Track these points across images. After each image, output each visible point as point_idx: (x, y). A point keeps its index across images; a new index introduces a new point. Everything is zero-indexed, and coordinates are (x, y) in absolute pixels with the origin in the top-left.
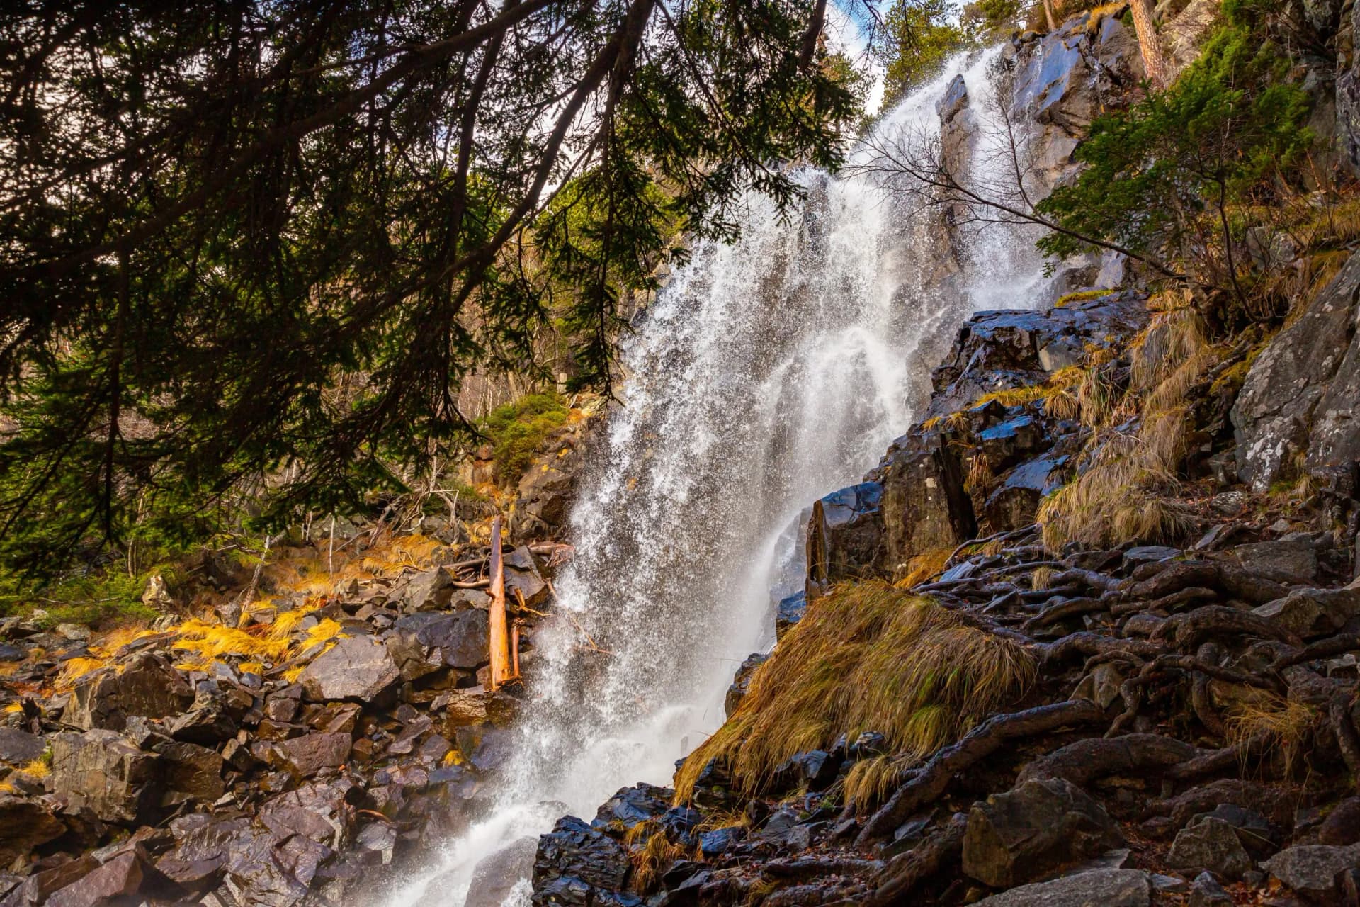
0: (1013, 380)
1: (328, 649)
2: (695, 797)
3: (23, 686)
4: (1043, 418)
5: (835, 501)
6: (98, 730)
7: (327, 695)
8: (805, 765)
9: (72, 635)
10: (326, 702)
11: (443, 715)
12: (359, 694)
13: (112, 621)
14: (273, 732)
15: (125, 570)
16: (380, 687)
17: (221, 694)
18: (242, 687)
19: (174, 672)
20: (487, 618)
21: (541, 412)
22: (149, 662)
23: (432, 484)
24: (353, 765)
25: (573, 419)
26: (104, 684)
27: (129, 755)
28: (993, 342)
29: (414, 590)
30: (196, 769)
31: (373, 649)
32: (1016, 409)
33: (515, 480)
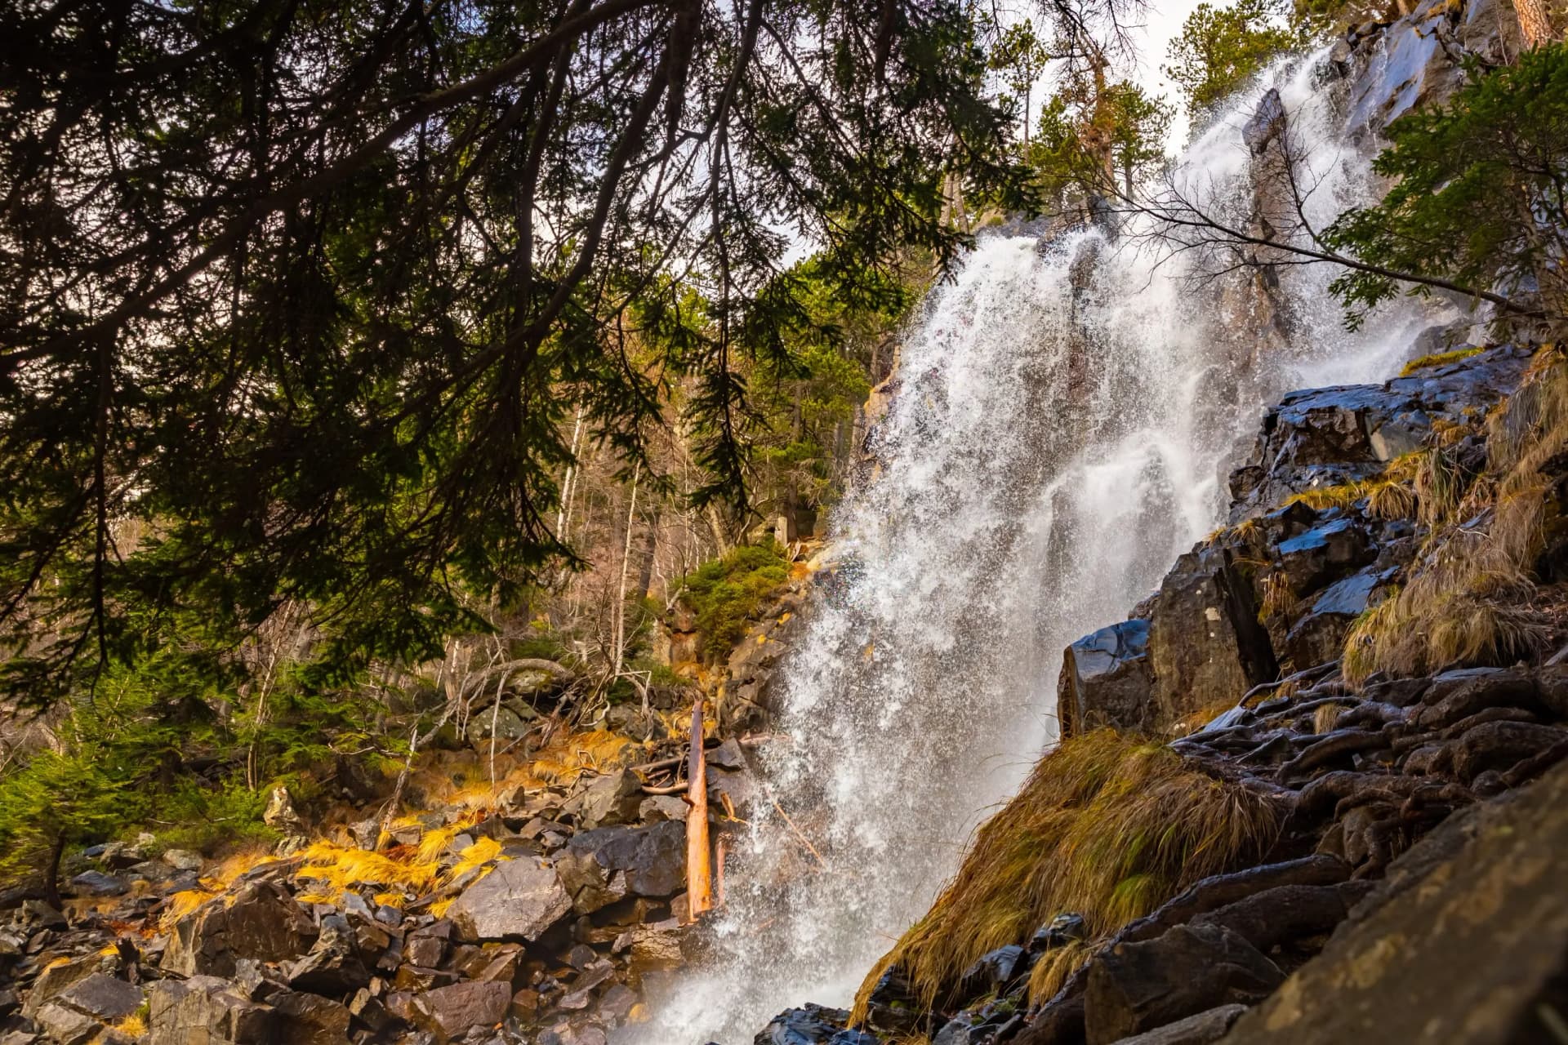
0: (1333, 476)
1: (484, 874)
2: (870, 1016)
3: (123, 926)
4: (1368, 521)
5: (1090, 645)
6: (203, 977)
7: (482, 934)
8: (995, 964)
9: (181, 864)
10: (480, 942)
11: (628, 959)
12: (521, 931)
13: (228, 846)
14: (414, 980)
15: (244, 783)
16: (548, 922)
17: (350, 930)
18: (376, 923)
19: (295, 904)
20: (684, 832)
21: (755, 569)
22: (265, 892)
23: (619, 666)
24: (513, 1023)
25: (796, 574)
26: (210, 918)
27: (237, 1007)
28: (1307, 428)
29: (594, 799)
30: (318, 1027)
31: (538, 873)
32: (1331, 511)
33: (723, 657)
